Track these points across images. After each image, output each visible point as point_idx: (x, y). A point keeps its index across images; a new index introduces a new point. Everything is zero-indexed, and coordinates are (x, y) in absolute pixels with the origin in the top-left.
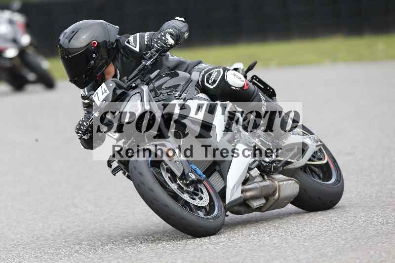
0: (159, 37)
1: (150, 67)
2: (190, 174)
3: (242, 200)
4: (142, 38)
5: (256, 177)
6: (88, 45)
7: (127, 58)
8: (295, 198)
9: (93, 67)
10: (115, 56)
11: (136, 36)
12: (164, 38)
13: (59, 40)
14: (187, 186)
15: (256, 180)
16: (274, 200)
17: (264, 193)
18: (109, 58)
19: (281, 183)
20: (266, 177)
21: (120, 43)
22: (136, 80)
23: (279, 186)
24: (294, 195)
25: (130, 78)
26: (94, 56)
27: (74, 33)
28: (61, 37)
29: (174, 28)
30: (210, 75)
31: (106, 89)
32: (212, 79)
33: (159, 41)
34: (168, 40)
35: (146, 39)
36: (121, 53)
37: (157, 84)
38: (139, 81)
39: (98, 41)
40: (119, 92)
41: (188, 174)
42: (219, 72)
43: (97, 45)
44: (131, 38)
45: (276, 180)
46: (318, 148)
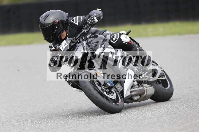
0: (91, 18)
1: (86, 33)
2: (108, 83)
3: (131, 96)
4: (80, 19)
5: (136, 85)
6: (54, 22)
7: (72, 28)
8: (152, 96)
9: (56, 33)
10: (66, 27)
11: (77, 18)
12: (93, 19)
13: (40, 20)
14: (106, 89)
15: (136, 87)
16: (144, 96)
17: (140, 93)
18: (63, 28)
19: (147, 88)
20: (140, 85)
21: (69, 21)
22: (79, 39)
23: (146, 89)
24: (152, 94)
25: (77, 37)
26: (56, 27)
27: (47, 16)
28: (40, 18)
29: (97, 14)
30: (113, 37)
31: (66, 43)
32: (114, 39)
33: (91, 20)
34: (95, 20)
35: (82, 19)
36: (69, 26)
37: (89, 41)
38: (81, 39)
39: (59, 20)
40: (72, 44)
41: (107, 83)
42: (117, 35)
43: (58, 22)
44: (74, 18)
45: (145, 87)
46: (162, 72)
